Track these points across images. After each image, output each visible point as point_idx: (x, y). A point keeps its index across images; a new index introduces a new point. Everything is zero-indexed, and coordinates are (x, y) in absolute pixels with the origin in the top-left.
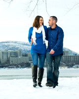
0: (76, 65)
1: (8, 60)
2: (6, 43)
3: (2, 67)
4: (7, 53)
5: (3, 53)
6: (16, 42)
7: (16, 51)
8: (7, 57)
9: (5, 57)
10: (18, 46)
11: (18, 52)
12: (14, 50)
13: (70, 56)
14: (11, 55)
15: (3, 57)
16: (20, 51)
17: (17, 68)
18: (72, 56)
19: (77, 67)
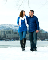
0: (47, 39)
1: (5, 36)
2: (4, 25)
3: (2, 40)
4: (5, 31)
5: (2, 31)
6: (10, 25)
7: (10, 30)
8: (5, 34)
9: (3, 34)
10: (11, 27)
11: (11, 31)
12: (9, 30)
13: (43, 34)
14: (7, 33)
15: (2, 34)
16: (13, 30)
17: (10, 40)
18: (44, 34)
19: (47, 40)
